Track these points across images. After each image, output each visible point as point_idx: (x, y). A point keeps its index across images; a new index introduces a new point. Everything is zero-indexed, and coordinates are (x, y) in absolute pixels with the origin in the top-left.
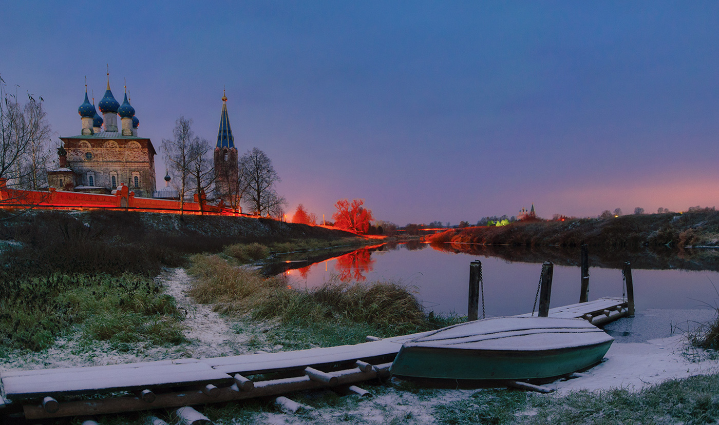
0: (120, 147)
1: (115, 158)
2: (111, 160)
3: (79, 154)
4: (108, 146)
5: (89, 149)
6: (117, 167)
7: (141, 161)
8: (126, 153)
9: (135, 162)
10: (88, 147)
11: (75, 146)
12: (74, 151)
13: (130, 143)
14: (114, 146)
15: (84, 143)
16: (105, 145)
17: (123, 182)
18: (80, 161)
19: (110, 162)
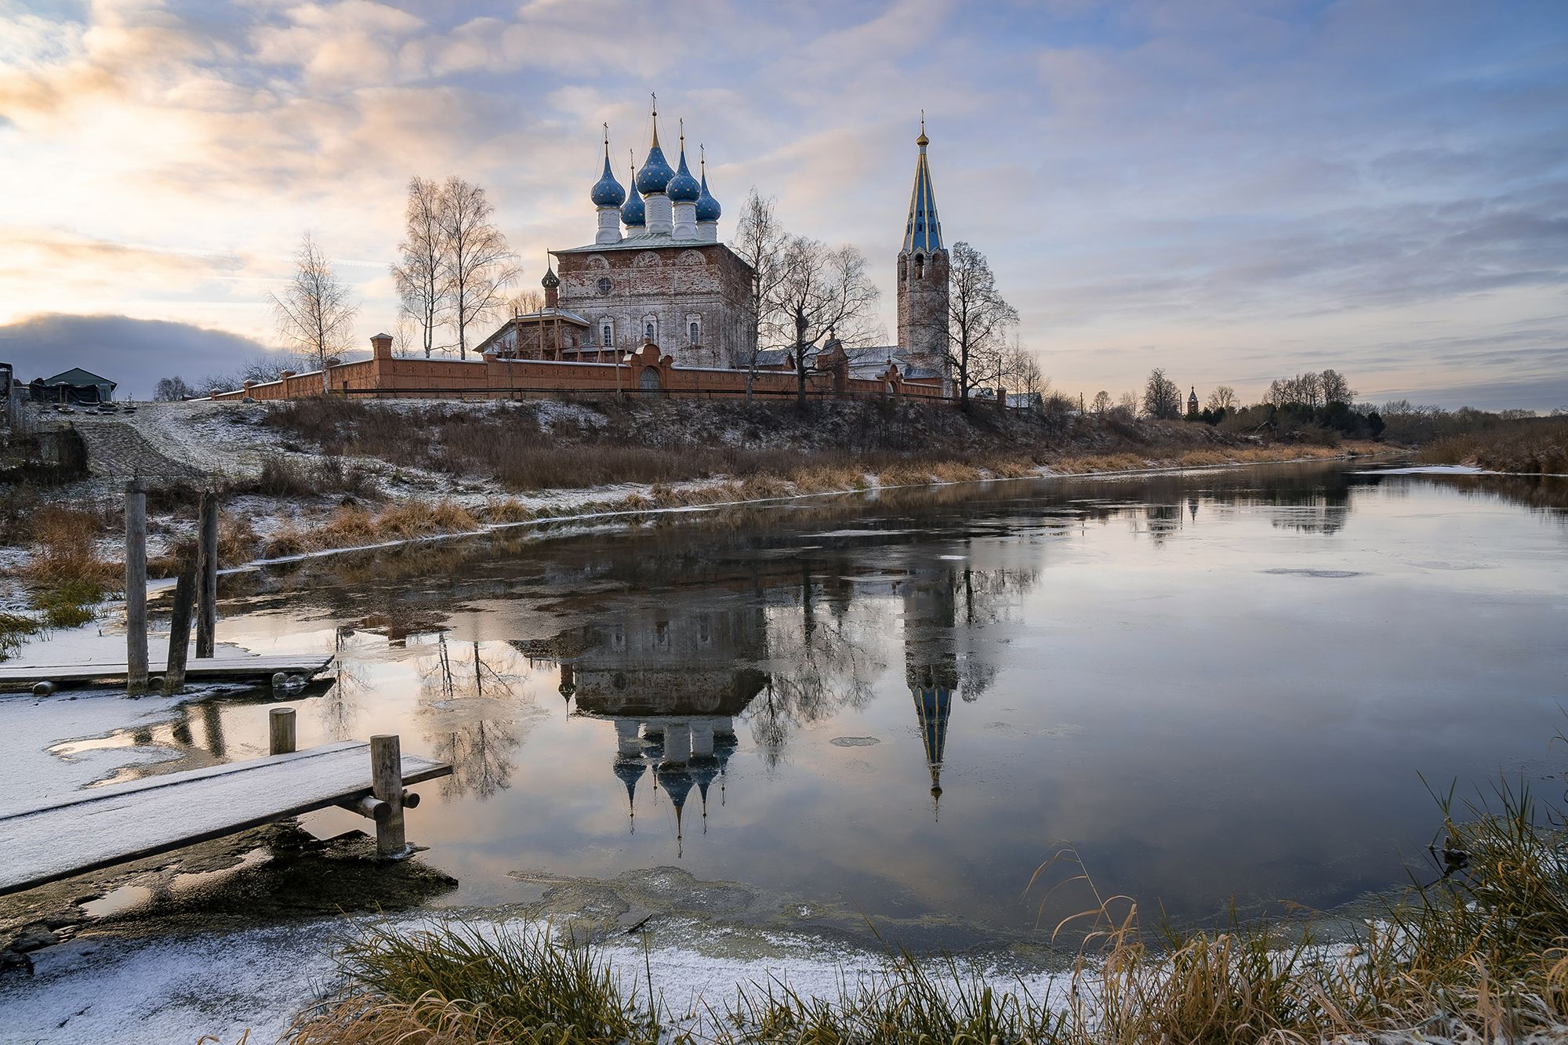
0: (665, 265)
1: (655, 287)
2: (647, 291)
3: (587, 283)
4: (640, 264)
5: (605, 271)
6: (658, 306)
7: (704, 291)
8: (676, 277)
9: (693, 293)
10: (603, 268)
11: (578, 267)
12: (577, 277)
13: (684, 254)
14: (652, 263)
15: (596, 261)
16: (636, 261)
17: (667, 335)
18: (588, 298)
19: (645, 295)
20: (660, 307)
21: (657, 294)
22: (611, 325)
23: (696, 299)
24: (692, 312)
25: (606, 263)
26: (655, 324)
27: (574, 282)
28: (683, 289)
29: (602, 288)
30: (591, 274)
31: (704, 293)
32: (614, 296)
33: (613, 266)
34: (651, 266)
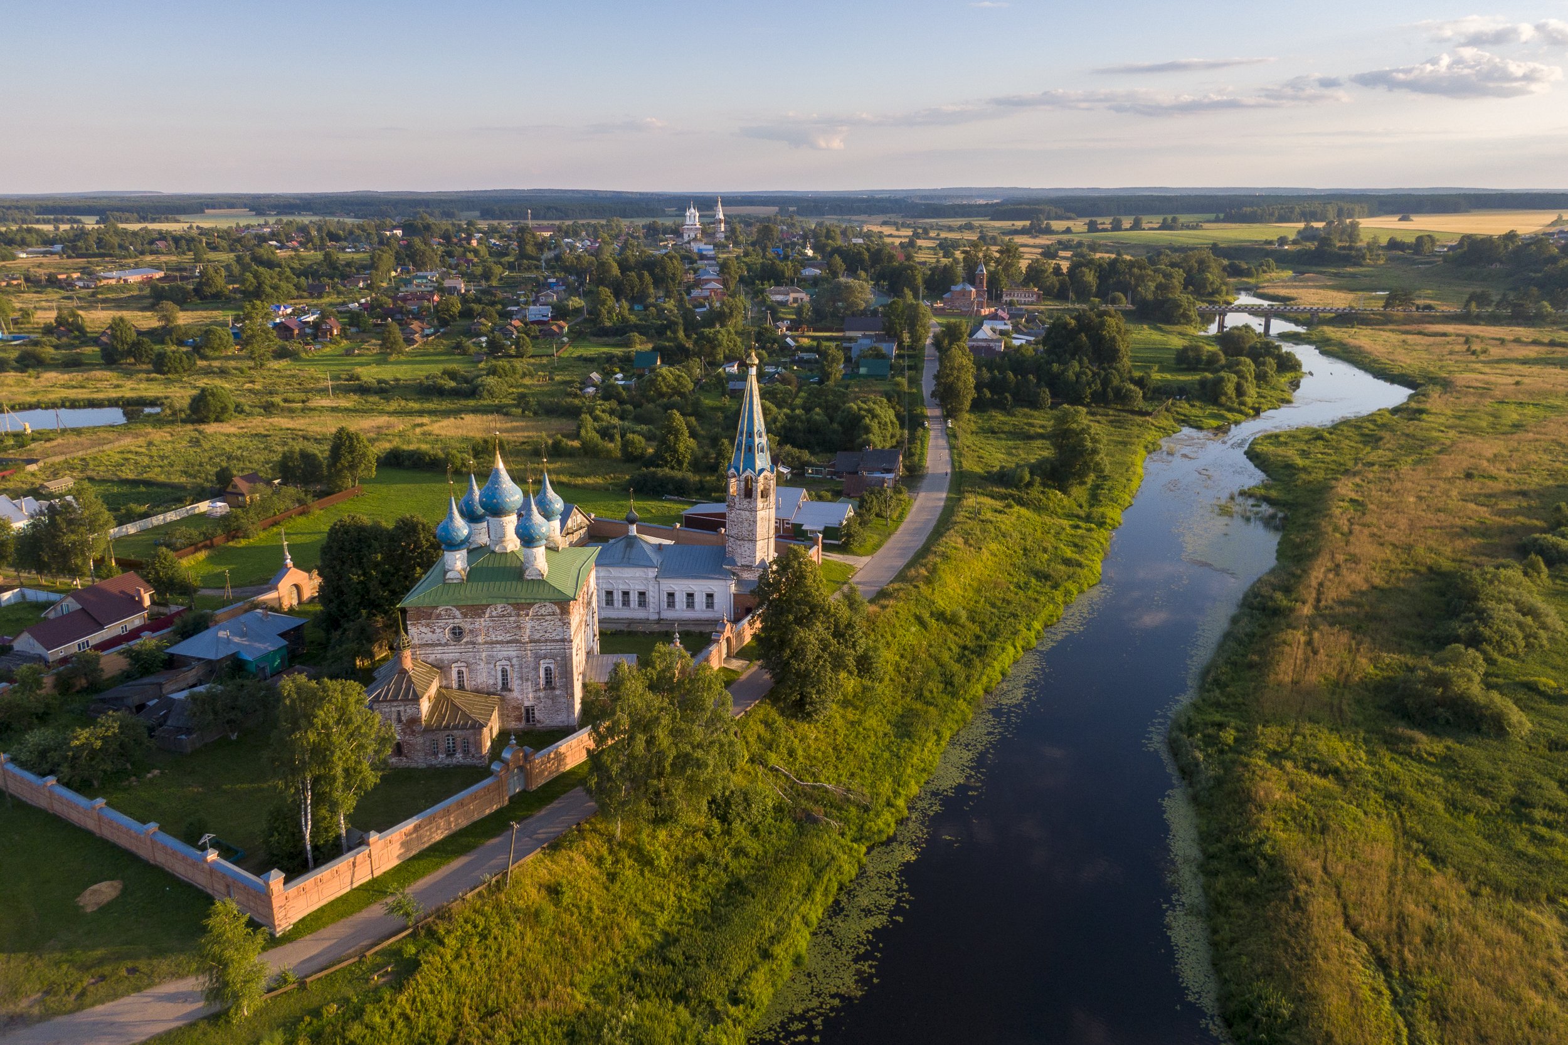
1: (508, 635)
2: (500, 638)
3: (438, 631)
4: (494, 614)
5: (456, 620)
6: (511, 651)
7: (558, 638)
8: (529, 626)
9: (546, 641)
10: (454, 617)
11: (429, 616)
12: (427, 625)
13: (537, 605)
14: (505, 612)
15: (447, 610)
16: (488, 612)
17: (521, 678)
18: (440, 645)
19: (498, 642)
20: (514, 654)
21: (508, 642)
22: (464, 669)
23: (550, 645)
24: (545, 658)
25: (457, 613)
26: (508, 668)
27: (424, 630)
28: (537, 636)
29: (454, 634)
30: (442, 623)
31: (557, 641)
32: (467, 643)
33: (465, 616)
34: (504, 616)
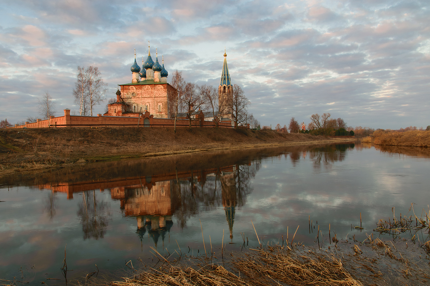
0: (152, 89)
1: (149, 95)
3: (129, 94)
4: (145, 89)
5: (134, 91)
7: (163, 96)
8: (155, 92)
9: (160, 97)
10: (134, 90)
11: (126, 89)
12: (126, 92)
13: (157, 86)
14: (148, 88)
15: (132, 88)
16: (143, 88)
17: (152, 109)
18: (130, 98)
19: (146, 97)
20: (150, 101)
21: (149, 97)
22: (136, 106)
23: (161, 99)
24: (159, 102)
25: (135, 88)
26: (149, 106)
28: (157, 96)
29: (133, 95)
30: (130, 91)
32: (137, 98)
33: (137, 89)
